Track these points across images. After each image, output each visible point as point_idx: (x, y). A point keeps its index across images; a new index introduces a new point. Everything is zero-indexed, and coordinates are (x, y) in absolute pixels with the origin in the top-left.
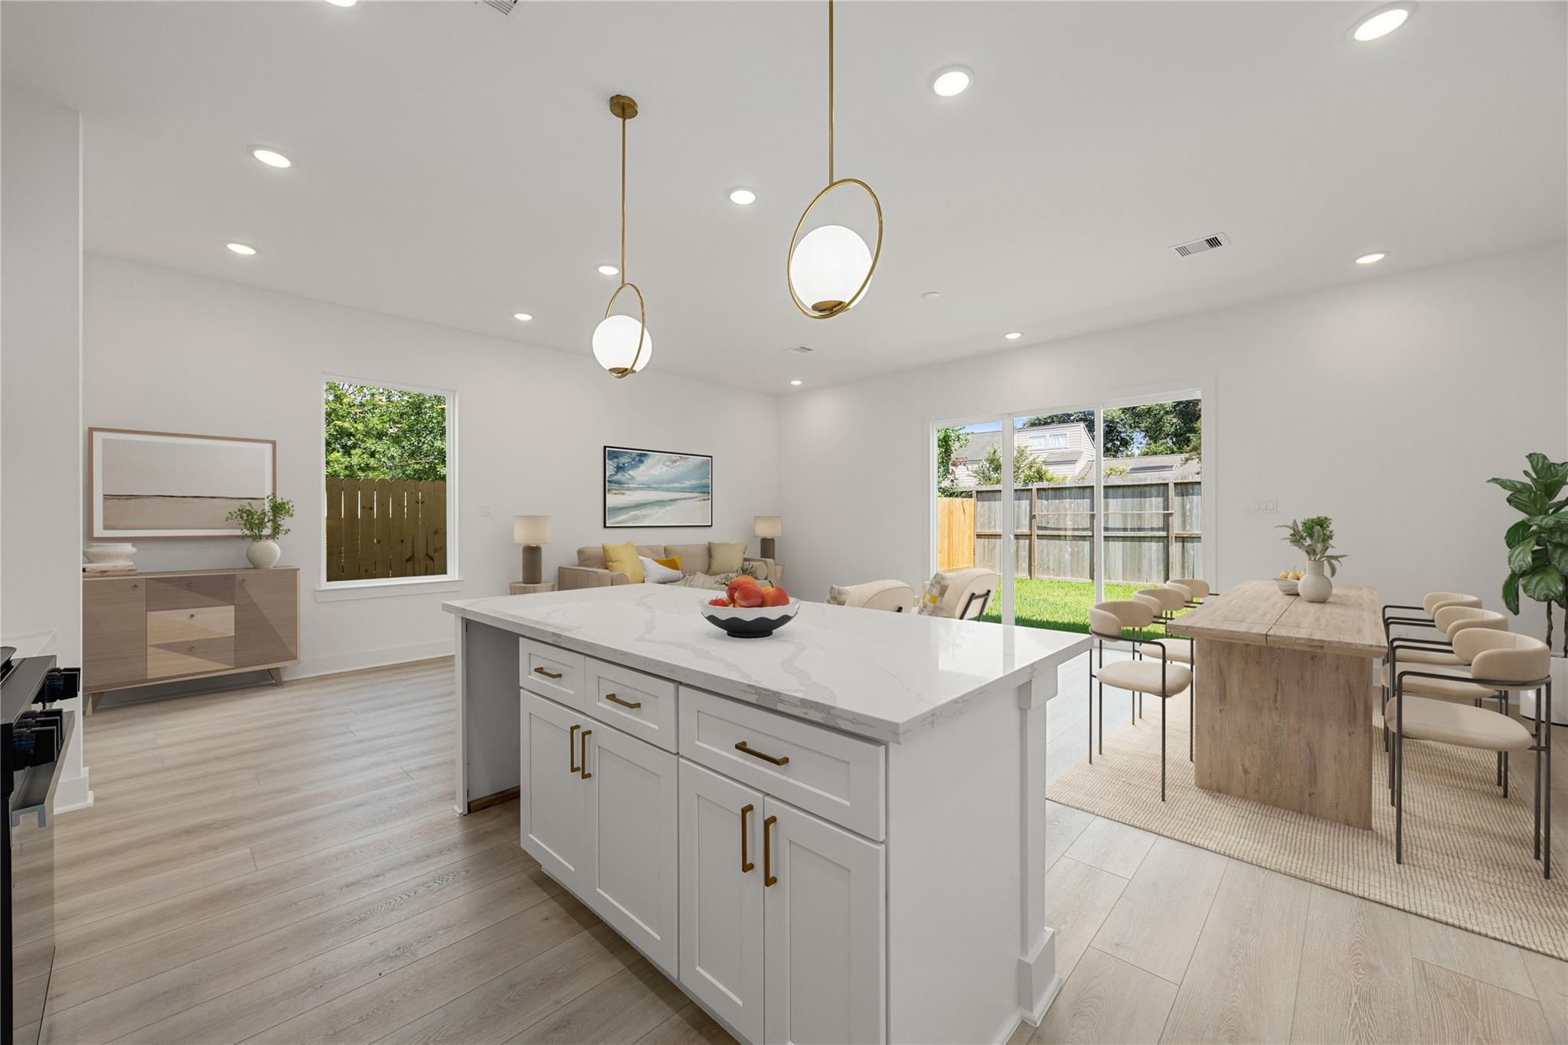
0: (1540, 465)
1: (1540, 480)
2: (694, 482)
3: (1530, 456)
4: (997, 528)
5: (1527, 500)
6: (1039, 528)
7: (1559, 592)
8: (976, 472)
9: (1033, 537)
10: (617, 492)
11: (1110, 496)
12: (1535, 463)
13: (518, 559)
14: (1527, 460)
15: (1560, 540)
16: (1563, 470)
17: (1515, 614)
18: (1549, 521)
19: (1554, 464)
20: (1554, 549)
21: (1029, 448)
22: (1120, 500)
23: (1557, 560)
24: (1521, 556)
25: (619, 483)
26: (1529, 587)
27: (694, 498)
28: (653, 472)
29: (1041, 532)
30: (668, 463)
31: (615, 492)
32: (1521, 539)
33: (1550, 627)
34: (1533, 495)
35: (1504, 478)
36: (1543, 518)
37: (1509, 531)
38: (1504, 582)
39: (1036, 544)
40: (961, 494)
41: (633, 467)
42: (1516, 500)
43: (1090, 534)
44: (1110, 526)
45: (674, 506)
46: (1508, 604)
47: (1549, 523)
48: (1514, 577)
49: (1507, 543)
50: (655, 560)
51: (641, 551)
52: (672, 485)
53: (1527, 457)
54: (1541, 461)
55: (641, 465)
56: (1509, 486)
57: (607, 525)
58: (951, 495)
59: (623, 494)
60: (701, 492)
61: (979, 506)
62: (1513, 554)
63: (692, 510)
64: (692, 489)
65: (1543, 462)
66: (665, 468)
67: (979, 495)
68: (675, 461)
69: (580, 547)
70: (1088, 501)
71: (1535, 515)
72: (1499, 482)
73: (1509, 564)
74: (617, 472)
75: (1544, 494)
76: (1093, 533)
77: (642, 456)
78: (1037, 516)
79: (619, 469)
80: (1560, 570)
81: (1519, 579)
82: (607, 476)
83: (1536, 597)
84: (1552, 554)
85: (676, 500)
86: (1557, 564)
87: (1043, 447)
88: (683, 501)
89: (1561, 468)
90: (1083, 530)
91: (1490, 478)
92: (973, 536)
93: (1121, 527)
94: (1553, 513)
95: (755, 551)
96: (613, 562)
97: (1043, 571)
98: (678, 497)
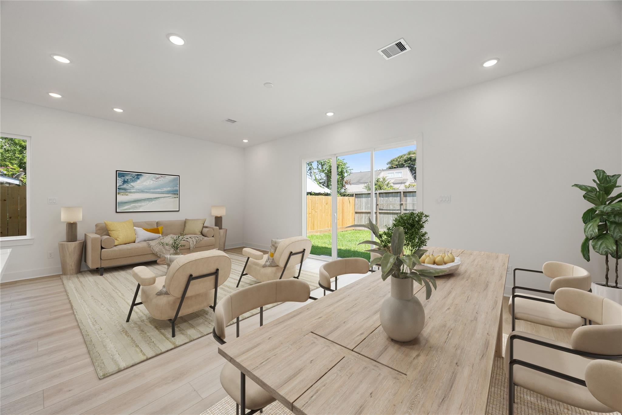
0: (601, 176)
1: (603, 185)
2: (169, 189)
3: (596, 171)
4: (363, 209)
5: (595, 196)
6: (380, 209)
7: (614, 250)
8: (366, 187)
9: (377, 213)
10: (124, 194)
11: (408, 196)
12: (598, 175)
13: (63, 230)
14: (594, 173)
15: (614, 220)
16: (614, 179)
17: (587, 261)
18: (607, 209)
19: (608, 176)
20: (610, 225)
21: (387, 178)
22: (411, 198)
23: (613, 231)
24: (591, 229)
25: (125, 189)
26: (596, 247)
27: (169, 197)
28: (145, 183)
29: (380, 211)
30: (154, 179)
31: (122, 194)
32: (590, 218)
33: (608, 269)
34: (598, 193)
35: (581, 184)
36: (604, 207)
37: (584, 214)
38: (582, 242)
39: (378, 216)
40: (348, 195)
41: (133, 181)
42: (588, 196)
43: (400, 212)
44: (408, 209)
45: (157, 201)
46: (584, 256)
47: (608, 209)
48: (587, 240)
49: (583, 221)
50: (144, 229)
51: (136, 225)
52: (156, 190)
53: (594, 171)
54: (601, 174)
55: (138, 180)
56: (585, 189)
57: (117, 211)
58: (344, 195)
59: (127, 195)
60: (173, 194)
61: (356, 200)
62: (587, 227)
63: (169, 203)
64: (168, 192)
65: (603, 174)
66: (152, 182)
67: (356, 196)
68: (158, 178)
69: (97, 223)
70: (399, 198)
71: (599, 205)
72: (578, 186)
73: (585, 233)
74: (123, 184)
75: (604, 193)
76: (401, 212)
77: (138, 175)
78: (379, 205)
79: (125, 182)
80: (614, 237)
81: (589, 241)
82: (118, 185)
83: (600, 253)
84: (610, 228)
85: (159, 198)
86: (612, 234)
87: (393, 177)
88: (163, 198)
89: (613, 178)
90: (397, 210)
91: (574, 184)
92: (354, 213)
93: (412, 209)
94: (609, 204)
95: (210, 222)
96: (111, 231)
97: (381, 228)
98: (159, 197)
